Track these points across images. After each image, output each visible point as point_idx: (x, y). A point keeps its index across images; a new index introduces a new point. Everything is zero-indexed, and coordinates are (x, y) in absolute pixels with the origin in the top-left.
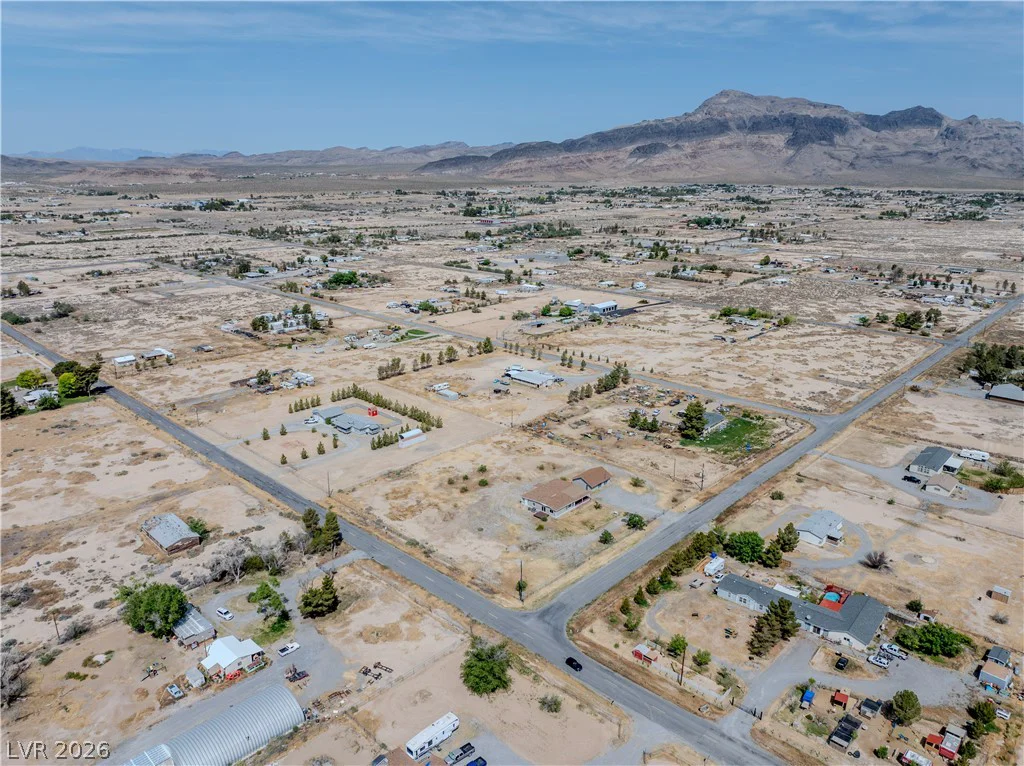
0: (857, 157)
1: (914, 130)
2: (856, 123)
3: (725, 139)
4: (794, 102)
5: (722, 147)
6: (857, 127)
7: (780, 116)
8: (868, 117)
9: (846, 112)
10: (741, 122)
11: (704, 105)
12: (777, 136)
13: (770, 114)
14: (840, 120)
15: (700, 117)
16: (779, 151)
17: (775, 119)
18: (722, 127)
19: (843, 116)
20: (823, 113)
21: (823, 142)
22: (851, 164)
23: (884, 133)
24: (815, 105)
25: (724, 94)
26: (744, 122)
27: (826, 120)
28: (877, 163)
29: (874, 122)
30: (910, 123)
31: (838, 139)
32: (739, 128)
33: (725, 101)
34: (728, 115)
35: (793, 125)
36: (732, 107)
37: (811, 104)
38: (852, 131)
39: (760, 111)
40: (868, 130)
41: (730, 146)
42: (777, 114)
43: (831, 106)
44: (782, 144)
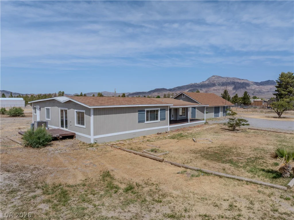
0: (254, 92)
1: (269, 86)
2: (252, 84)
3: (215, 88)
4: (234, 79)
5: (214, 90)
6: (252, 85)
7: (230, 82)
8: (255, 83)
9: (249, 81)
10: (219, 83)
11: (208, 79)
12: (230, 87)
13: (228, 81)
14: (247, 83)
15: (207, 82)
16: (231, 91)
17: (229, 83)
18: (214, 85)
19: (248, 82)
20: (242, 81)
21: (244, 88)
22: (253, 94)
23: (261, 86)
24: (240, 79)
25: (213, 76)
26: (220, 83)
27: (243, 83)
28: (260, 94)
29: (257, 84)
30: (267, 84)
31: (247, 88)
32: (218, 85)
33: (214, 78)
34: (215, 82)
35: (234, 84)
36: (216, 80)
37: (238, 79)
38: (251, 86)
39: (225, 81)
40: (256, 86)
41: (216, 90)
42: (229, 81)
43: (244, 80)
44: (232, 89)
